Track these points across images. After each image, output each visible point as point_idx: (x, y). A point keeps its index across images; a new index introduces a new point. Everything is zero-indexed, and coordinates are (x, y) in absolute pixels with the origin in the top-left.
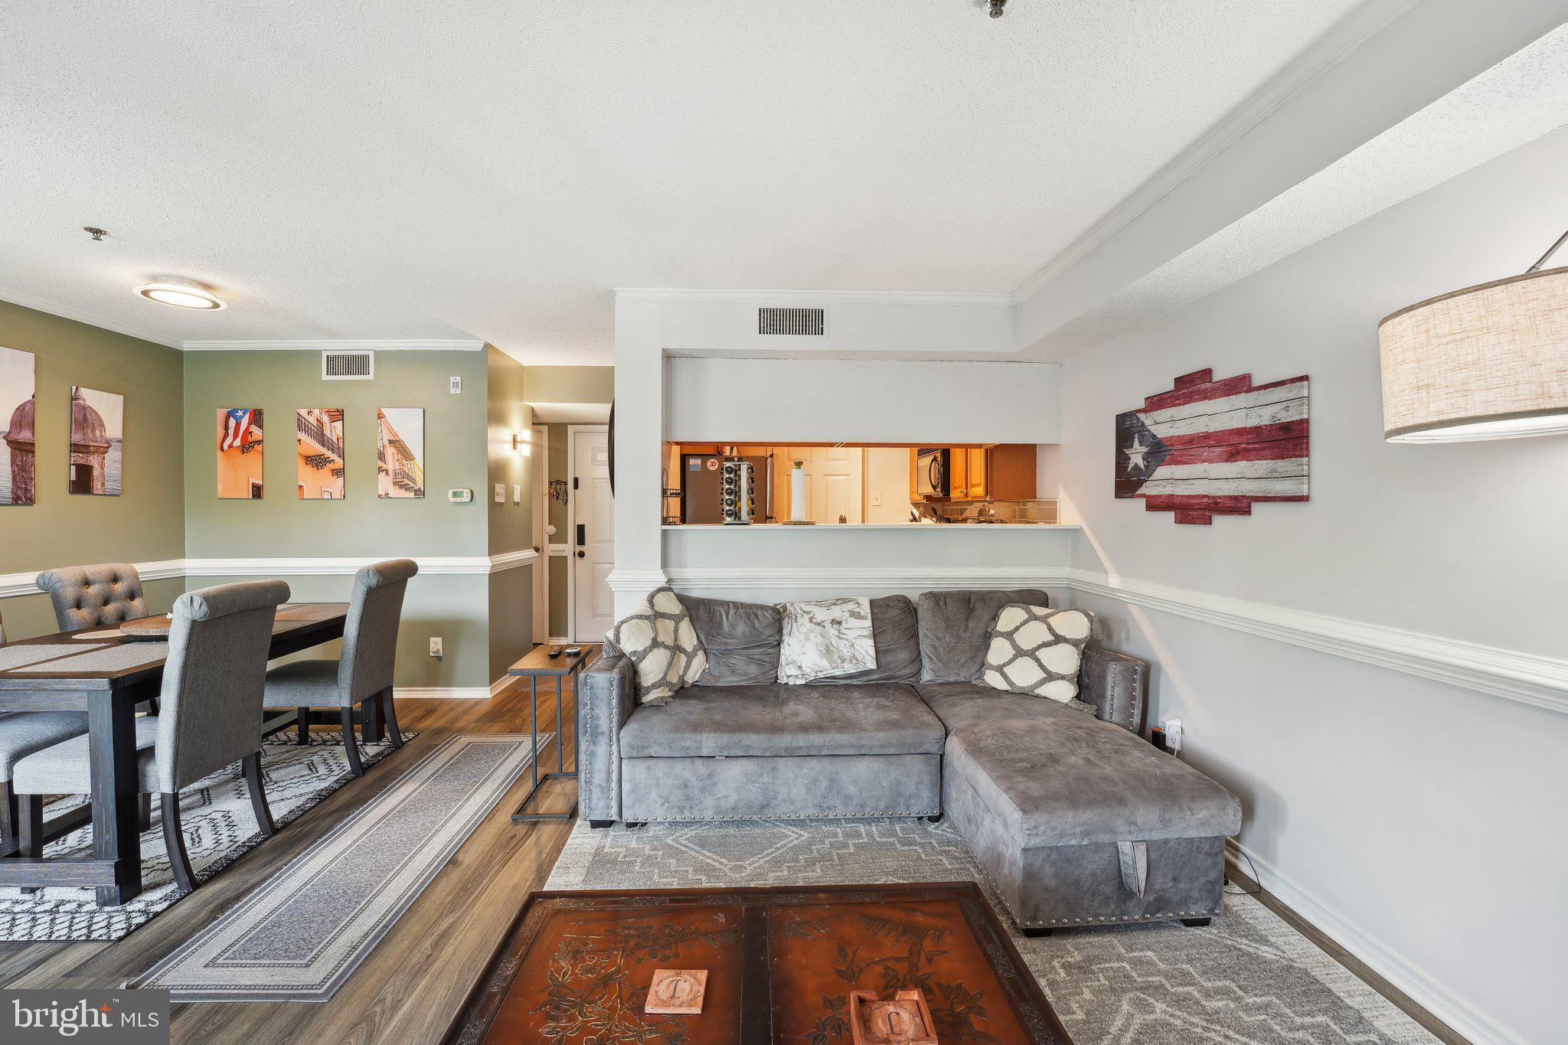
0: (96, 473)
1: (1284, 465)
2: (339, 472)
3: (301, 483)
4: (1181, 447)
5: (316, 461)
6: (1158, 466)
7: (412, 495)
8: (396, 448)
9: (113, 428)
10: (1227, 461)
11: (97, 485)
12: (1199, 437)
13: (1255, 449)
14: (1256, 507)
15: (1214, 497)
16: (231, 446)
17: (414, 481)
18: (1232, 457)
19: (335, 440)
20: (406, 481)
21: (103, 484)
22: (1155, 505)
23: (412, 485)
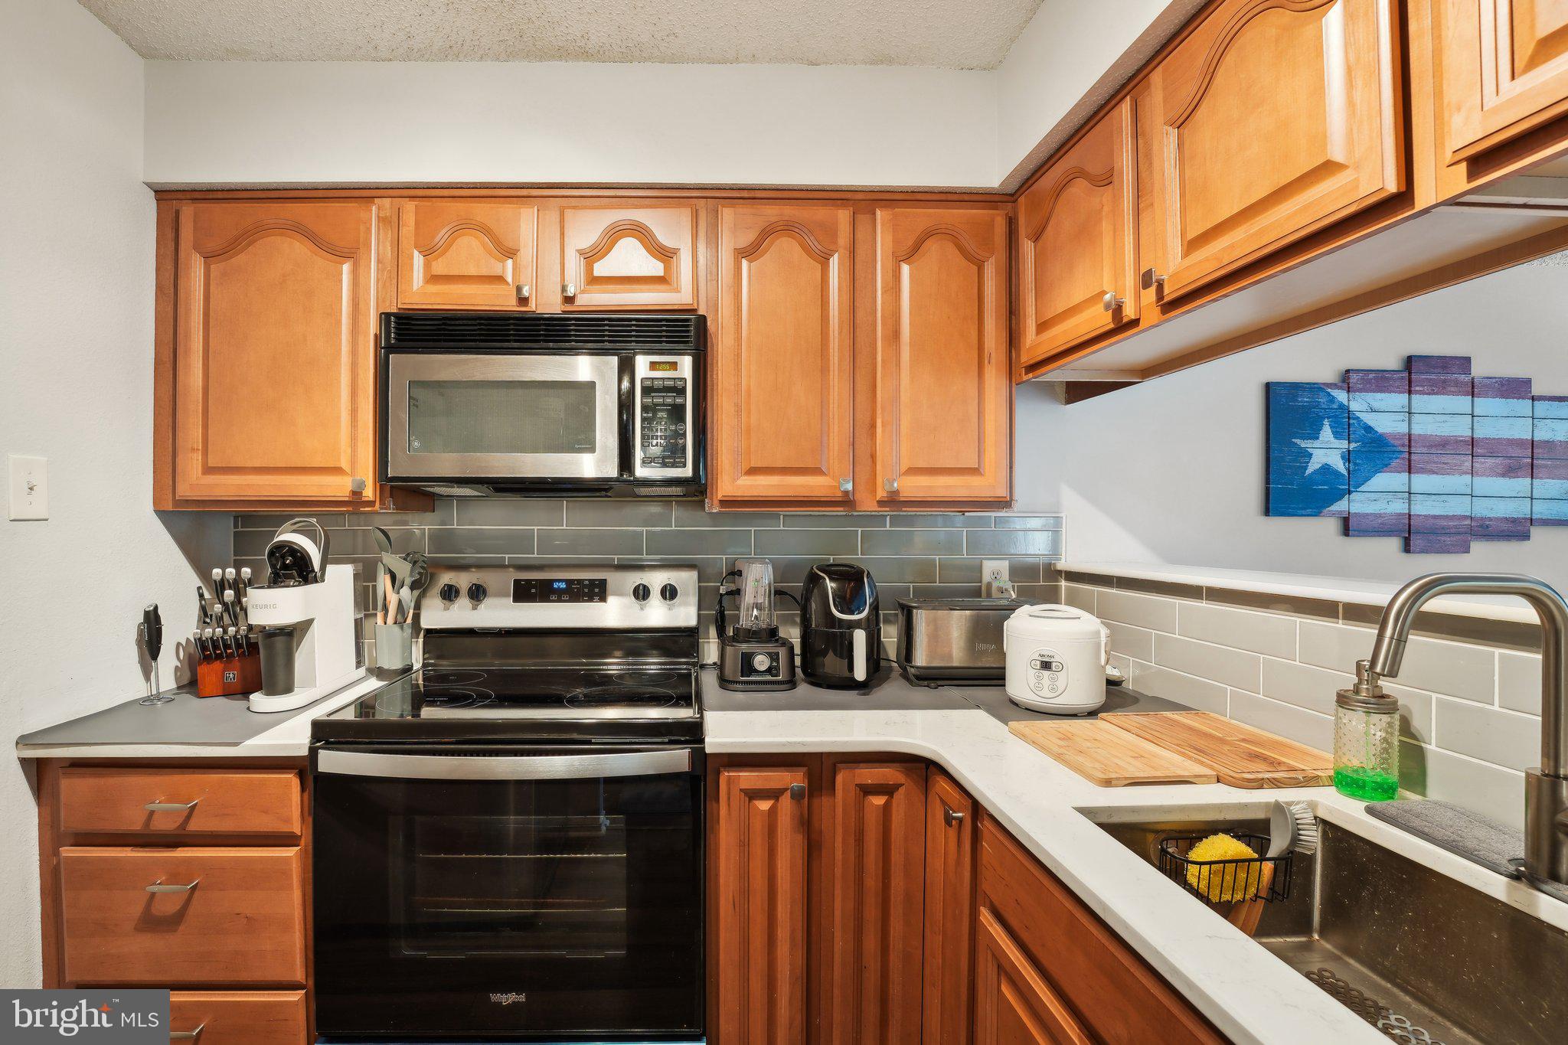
4: (1425, 450)
10: (1502, 475)
12: (1456, 442)
13: (1545, 466)
14: (1535, 531)
15: (1482, 518)
18: (1510, 471)
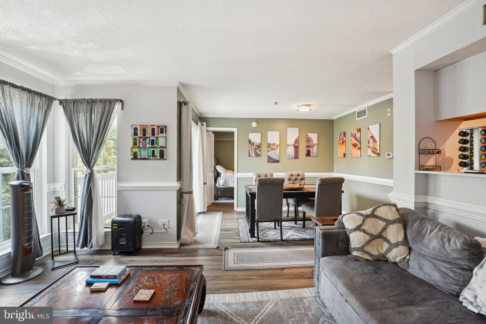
0: (311, 152)
2: (359, 149)
3: (352, 152)
5: (355, 145)
7: (376, 155)
8: (372, 139)
9: (315, 141)
11: (311, 154)
16: (340, 143)
17: (377, 150)
19: (358, 138)
20: (375, 150)
21: (313, 154)
23: (376, 152)
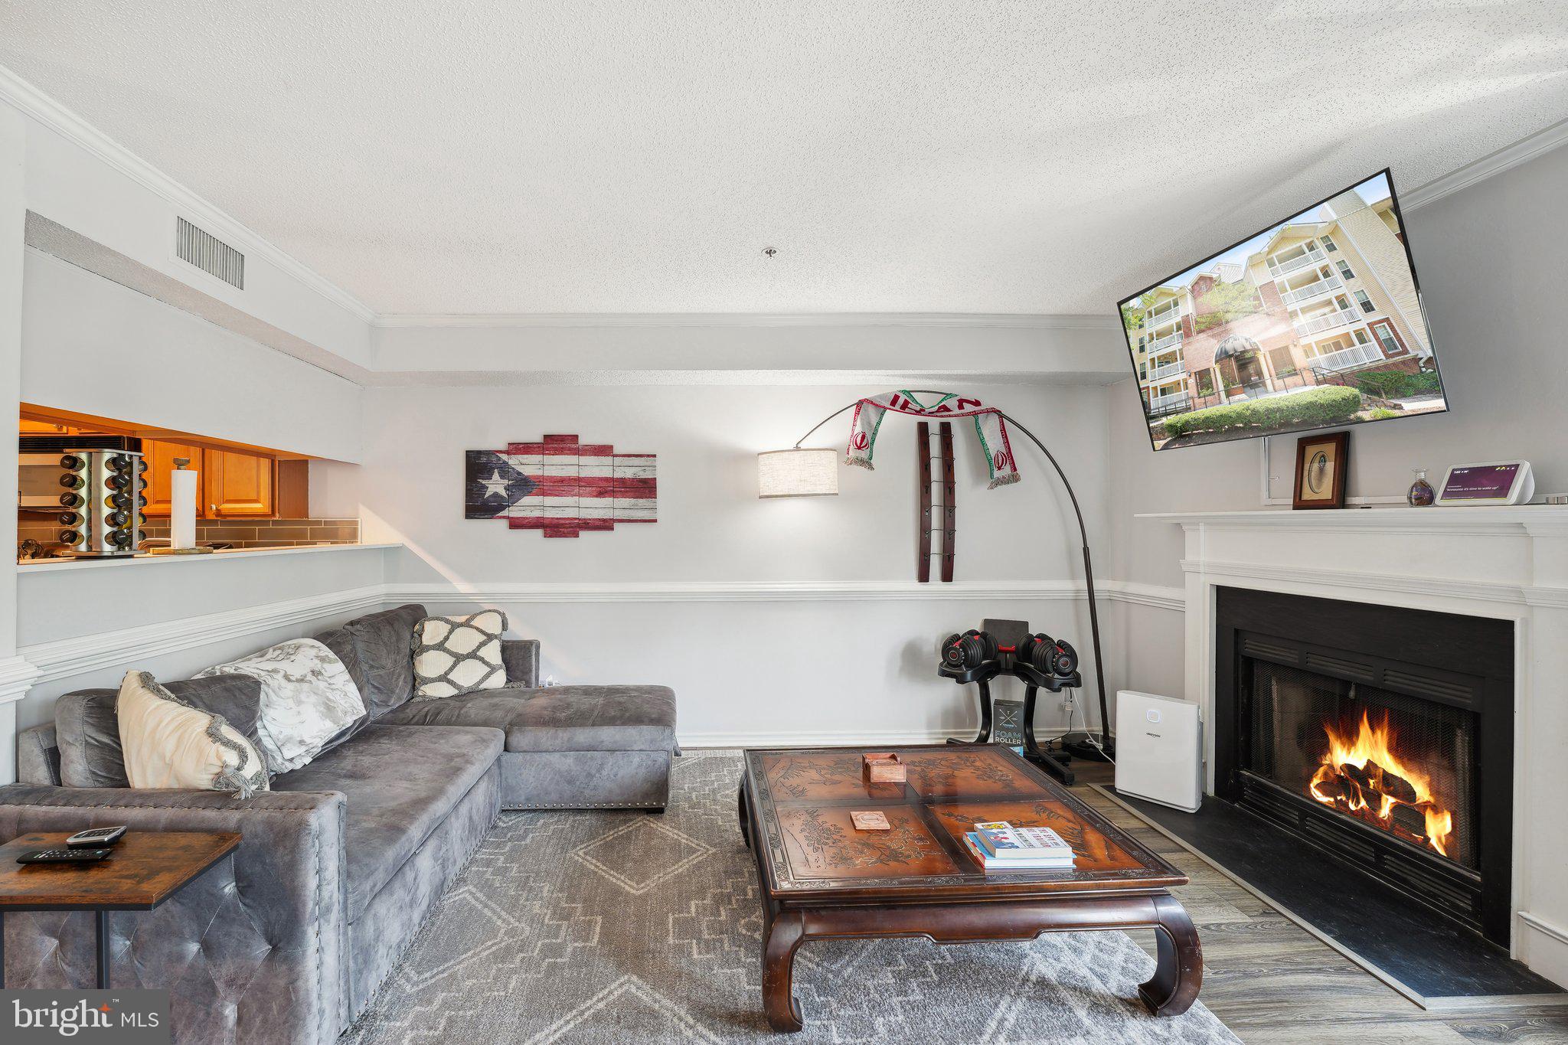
1: (642, 502)
4: (551, 484)
6: (524, 496)
10: (597, 496)
12: (569, 479)
13: (621, 491)
14: (616, 525)
15: (585, 519)
18: (601, 494)
22: (515, 524)
